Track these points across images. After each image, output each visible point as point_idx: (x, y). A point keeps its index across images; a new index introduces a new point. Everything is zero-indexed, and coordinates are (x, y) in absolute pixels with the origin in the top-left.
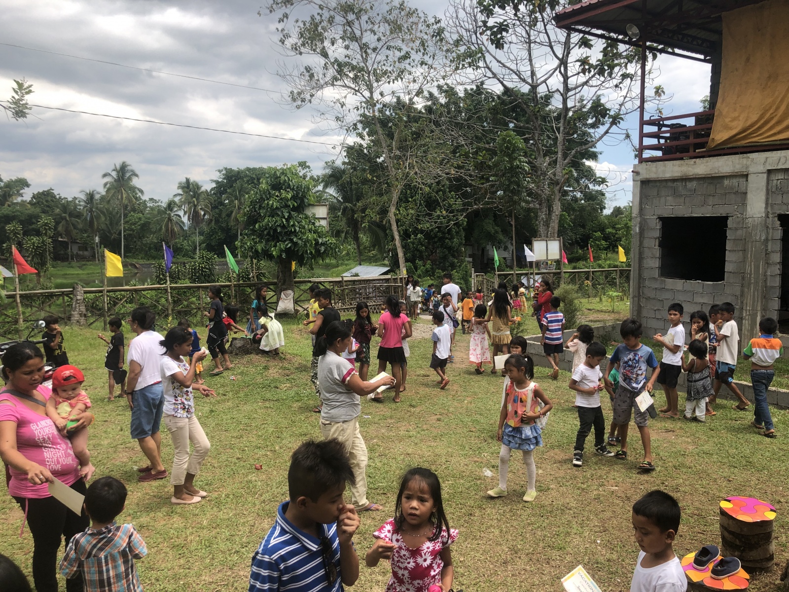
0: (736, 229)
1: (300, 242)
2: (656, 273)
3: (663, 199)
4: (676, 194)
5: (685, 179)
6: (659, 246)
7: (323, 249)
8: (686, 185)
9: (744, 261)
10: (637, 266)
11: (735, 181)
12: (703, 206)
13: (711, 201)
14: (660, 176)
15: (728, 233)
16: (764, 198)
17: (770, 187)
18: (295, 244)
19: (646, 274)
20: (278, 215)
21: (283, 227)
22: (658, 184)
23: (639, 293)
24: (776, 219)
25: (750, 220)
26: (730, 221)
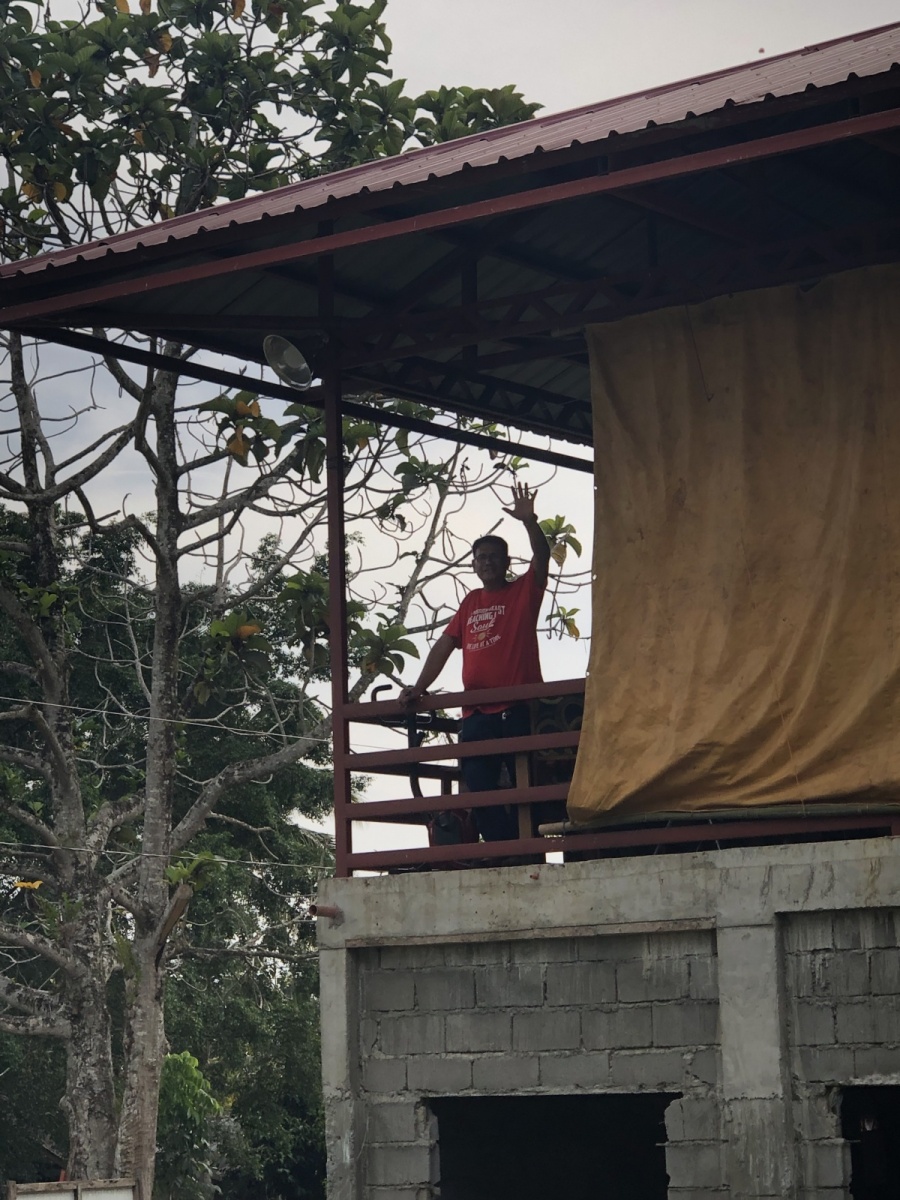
0: (698, 1147)
3: (434, 1022)
4: (480, 1004)
5: (506, 944)
8: (512, 969)
11: (676, 953)
12: (576, 1052)
13: (602, 1031)
14: (419, 929)
15: (673, 1163)
16: (772, 1022)
17: (791, 982)
22: (414, 962)
24: (823, 1105)
25: (737, 1109)
26: (672, 1115)
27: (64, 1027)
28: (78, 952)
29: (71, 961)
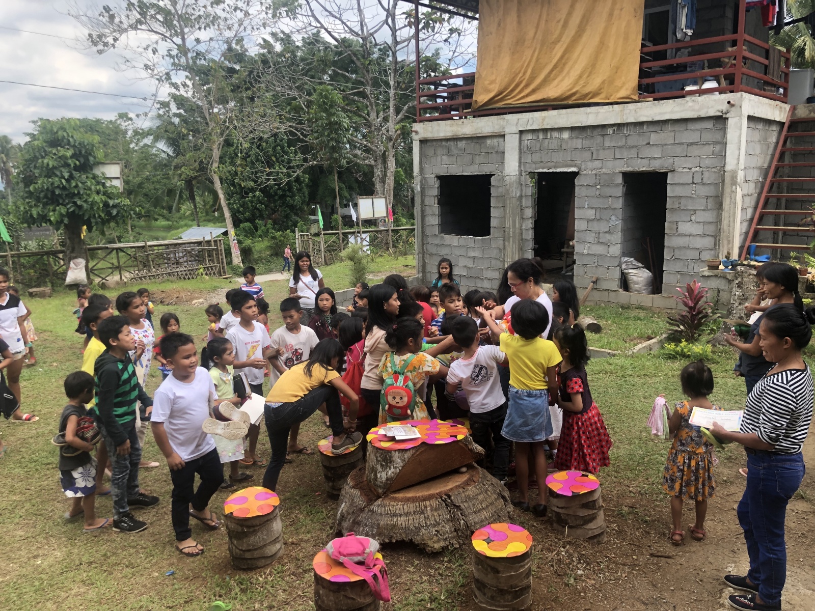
0: (498, 187)
1: (85, 205)
2: (436, 230)
3: (439, 158)
4: (449, 154)
5: (456, 139)
6: (438, 204)
7: (114, 212)
8: (457, 145)
9: (504, 217)
10: (420, 223)
11: (495, 141)
12: (471, 165)
13: (478, 159)
14: (436, 135)
15: (493, 191)
16: (517, 157)
17: (522, 147)
18: (80, 207)
19: (428, 231)
20: (57, 176)
21: (64, 188)
22: (435, 143)
23: (423, 250)
24: (528, 176)
25: (508, 177)
26: (492, 179)
27: (373, 163)
28: (376, 146)
29: (374, 148)
